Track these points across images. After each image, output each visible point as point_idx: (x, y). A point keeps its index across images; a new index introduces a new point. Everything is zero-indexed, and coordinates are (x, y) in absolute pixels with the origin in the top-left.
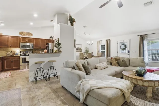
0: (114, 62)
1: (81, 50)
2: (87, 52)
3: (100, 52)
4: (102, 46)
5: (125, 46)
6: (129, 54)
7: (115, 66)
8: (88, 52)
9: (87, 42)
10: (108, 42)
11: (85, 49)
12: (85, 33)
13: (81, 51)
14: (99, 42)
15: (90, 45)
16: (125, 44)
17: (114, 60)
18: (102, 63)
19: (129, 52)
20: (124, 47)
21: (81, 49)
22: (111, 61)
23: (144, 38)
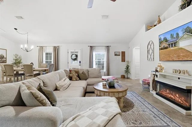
0: (75, 75)
1: (5, 59)
2: (17, 62)
3: (44, 62)
4: (47, 54)
5: (77, 56)
6: (80, 65)
7: (76, 80)
8: (19, 63)
9: (22, 46)
10: (56, 50)
11: (15, 58)
12: (16, 29)
13: (5, 62)
14: (41, 48)
15: (27, 51)
16: (76, 54)
17: (74, 73)
18: (63, 80)
19: (80, 63)
20: (75, 58)
21: (5, 56)
22: (71, 75)
23: (93, 49)
